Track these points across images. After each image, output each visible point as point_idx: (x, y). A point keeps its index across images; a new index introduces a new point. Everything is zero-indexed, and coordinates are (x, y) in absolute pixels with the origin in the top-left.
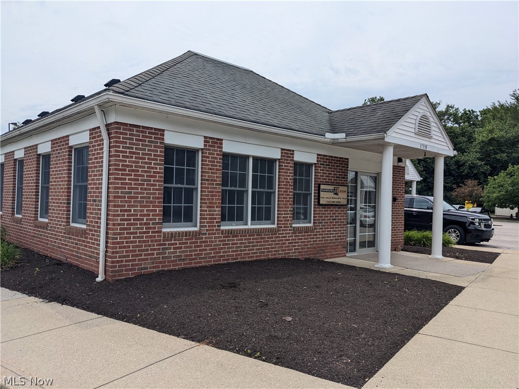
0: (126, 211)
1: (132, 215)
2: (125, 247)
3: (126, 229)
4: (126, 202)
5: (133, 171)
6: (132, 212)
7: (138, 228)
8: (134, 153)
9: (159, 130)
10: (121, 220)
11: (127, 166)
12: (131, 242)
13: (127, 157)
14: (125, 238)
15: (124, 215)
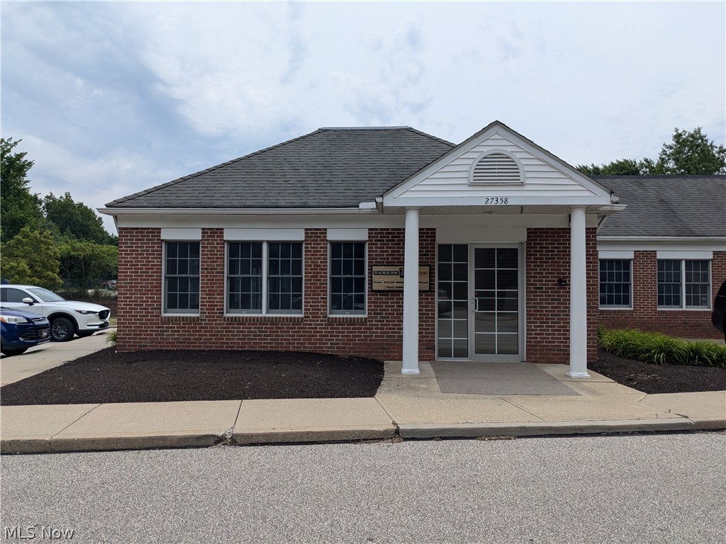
0: (128, 298)
1: (133, 301)
2: (127, 327)
3: (128, 312)
4: (128, 290)
5: (133, 265)
6: (133, 299)
7: (138, 312)
8: (134, 251)
9: (156, 229)
10: (124, 305)
11: (129, 262)
12: (133, 323)
13: (128, 254)
14: (128, 320)
15: (126, 301)
